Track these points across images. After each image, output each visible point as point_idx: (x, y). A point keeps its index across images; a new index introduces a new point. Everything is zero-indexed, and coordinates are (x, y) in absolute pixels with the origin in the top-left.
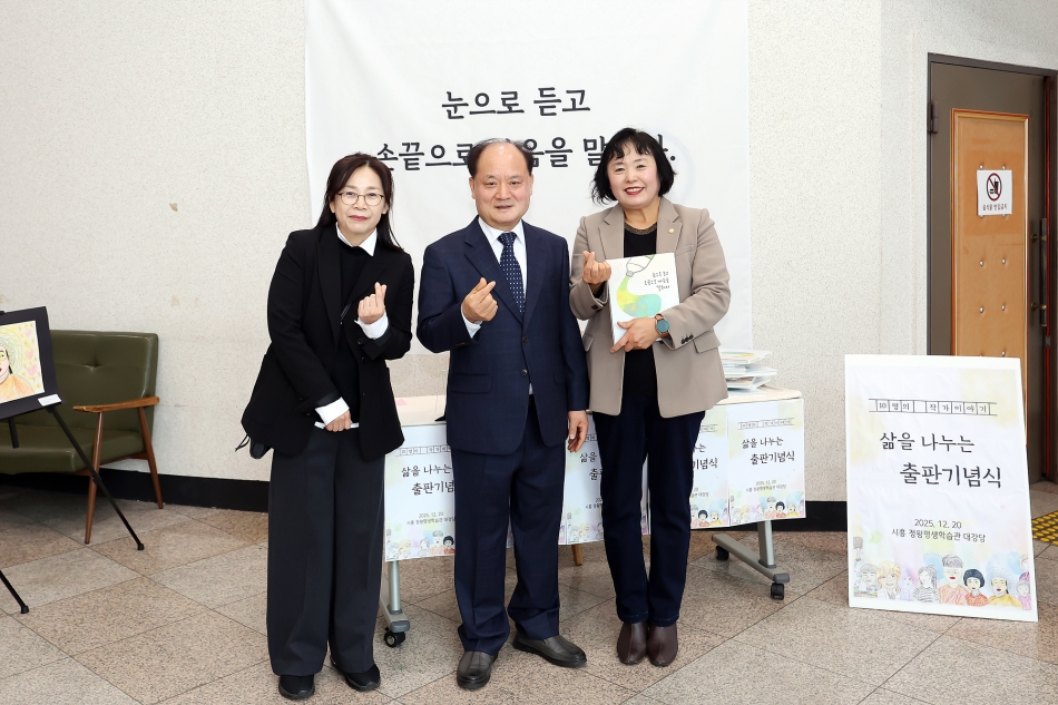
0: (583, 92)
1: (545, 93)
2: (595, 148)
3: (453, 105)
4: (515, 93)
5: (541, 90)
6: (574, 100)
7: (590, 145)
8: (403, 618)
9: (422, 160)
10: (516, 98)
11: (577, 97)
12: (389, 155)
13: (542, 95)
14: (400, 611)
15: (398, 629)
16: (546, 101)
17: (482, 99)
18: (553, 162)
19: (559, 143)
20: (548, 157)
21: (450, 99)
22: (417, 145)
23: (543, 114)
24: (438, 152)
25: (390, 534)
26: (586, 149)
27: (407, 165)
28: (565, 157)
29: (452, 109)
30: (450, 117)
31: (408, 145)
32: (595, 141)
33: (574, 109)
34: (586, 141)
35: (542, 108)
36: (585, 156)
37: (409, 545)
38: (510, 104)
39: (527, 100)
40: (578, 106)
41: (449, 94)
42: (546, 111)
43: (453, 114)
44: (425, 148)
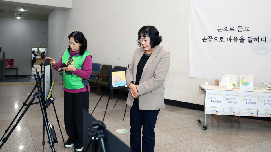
0: (248, 27)
1: (240, 27)
2: (250, 39)
3: (220, 29)
4: (233, 27)
5: (239, 27)
6: (246, 29)
7: (249, 38)
8: (206, 125)
9: (212, 40)
10: (233, 28)
11: (247, 28)
12: (205, 39)
13: (239, 28)
14: (206, 124)
15: (206, 126)
16: (240, 29)
17: (226, 28)
18: (240, 42)
19: (242, 38)
20: (239, 40)
21: (219, 28)
22: (211, 37)
23: (239, 31)
24: (216, 38)
25: (206, 109)
26: (248, 39)
27: (209, 41)
28: (243, 41)
29: (219, 30)
30: (219, 32)
31: (210, 37)
32: (250, 38)
33: (246, 31)
34: (248, 38)
35: (239, 30)
36: (248, 41)
37: (209, 111)
38: (232, 29)
39: (236, 28)
40: (247, 30)
41: (219, 27)
42: (240, 31)
43: (219, 31)
44: (213, 38)
